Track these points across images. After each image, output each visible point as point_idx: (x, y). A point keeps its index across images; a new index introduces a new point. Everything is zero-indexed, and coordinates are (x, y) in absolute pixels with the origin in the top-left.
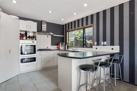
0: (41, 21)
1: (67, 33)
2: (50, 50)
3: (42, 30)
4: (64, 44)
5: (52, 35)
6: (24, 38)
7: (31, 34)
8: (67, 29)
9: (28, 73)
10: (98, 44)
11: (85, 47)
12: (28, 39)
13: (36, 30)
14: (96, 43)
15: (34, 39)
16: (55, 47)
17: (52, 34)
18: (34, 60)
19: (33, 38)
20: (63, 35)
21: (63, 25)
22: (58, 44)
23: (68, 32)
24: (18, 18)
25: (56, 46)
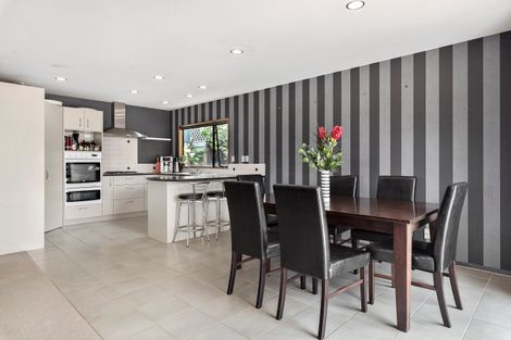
0: (113, 104)
1: (180, 132)
2: (135, 174)
3: (116, 126)
4: (172, 159)
5: (139, 139)
6: (74, 147)
7: (88, 138)
8: (180, 124)
9: (82, 226)
10: (236, 162)
11: (217, 165)
12: (81, 148)
13: (100, 129)
14: (233, 159)
15: (96, 149)
16: (147, 168)
17: (140, 135)
18: (96, 195)
19: (93, 145)
20: (171, 137)
21: (171, 112)
22: (155, 161)
23: (183, 129)
24: (60, 103)
25: (152, 165)
